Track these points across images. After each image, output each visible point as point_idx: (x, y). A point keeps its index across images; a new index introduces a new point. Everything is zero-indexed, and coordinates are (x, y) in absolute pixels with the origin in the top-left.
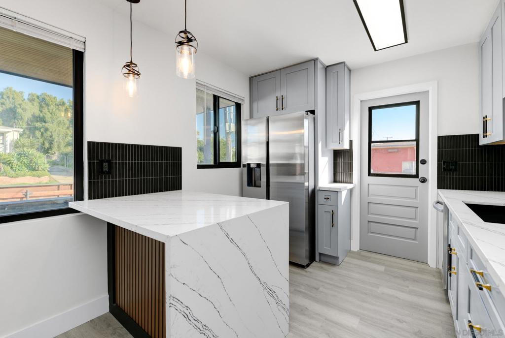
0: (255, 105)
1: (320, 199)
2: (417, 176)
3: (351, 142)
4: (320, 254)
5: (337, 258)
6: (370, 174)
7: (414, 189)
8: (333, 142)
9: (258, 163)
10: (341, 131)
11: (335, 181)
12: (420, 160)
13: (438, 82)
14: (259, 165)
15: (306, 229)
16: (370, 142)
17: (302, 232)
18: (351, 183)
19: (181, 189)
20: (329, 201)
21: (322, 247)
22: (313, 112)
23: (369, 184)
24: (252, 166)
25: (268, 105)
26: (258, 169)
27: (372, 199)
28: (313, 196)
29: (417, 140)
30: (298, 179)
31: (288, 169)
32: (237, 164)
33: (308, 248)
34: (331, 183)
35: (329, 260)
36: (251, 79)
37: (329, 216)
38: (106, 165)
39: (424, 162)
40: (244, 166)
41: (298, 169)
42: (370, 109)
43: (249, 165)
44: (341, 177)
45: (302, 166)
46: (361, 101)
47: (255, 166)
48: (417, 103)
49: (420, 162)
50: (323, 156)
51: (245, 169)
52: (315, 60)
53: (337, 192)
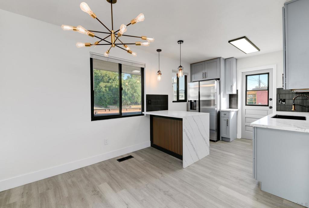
0: (193, 76)
1: (222, 115)
2: (268, 106)
3: (237, 91)
4: (222, 137)
5: (229, 139)
6: (246, 105)
7: (267, 111)
8: (228, 91)
9: (195, 100)
10: (232, 86)
11: (230, 108)
12: (269, 98)
13: (277, 65)
14: (195, 101)
15: (216, 130)
16: (246, 91)
17: (214, 130)
18: (237, 109)
19: (168, 110)
20: (226, 115)
21: (223, 134)
22: (219, 79)
23: (246, 109)
24: (192, 101)
25: (199, 76)
26: (195, 103)
27: (247, 116)
28: (219, 114)
29: (268, 90)
30: (212, 107)
31: (208, 103)
32: (185, 100)
33: (216, 135)
34: (228, 108)
35: (226, 140)
36: (191, 65)
37: (226, 122)
38: (150, 101)
39: (271, 99)
40: (189, 101)
41: (212, 102)
42: (246, 76)
43: (191, 101)
44: (233, 106)
45: (214, 101)
46: (242, 72)
47: (194, 101)
48: (268, 73)
49: (269, 99)
50: (223, 97)
51: (189, 103)
52: (220, 58)
53: (229, 112)
